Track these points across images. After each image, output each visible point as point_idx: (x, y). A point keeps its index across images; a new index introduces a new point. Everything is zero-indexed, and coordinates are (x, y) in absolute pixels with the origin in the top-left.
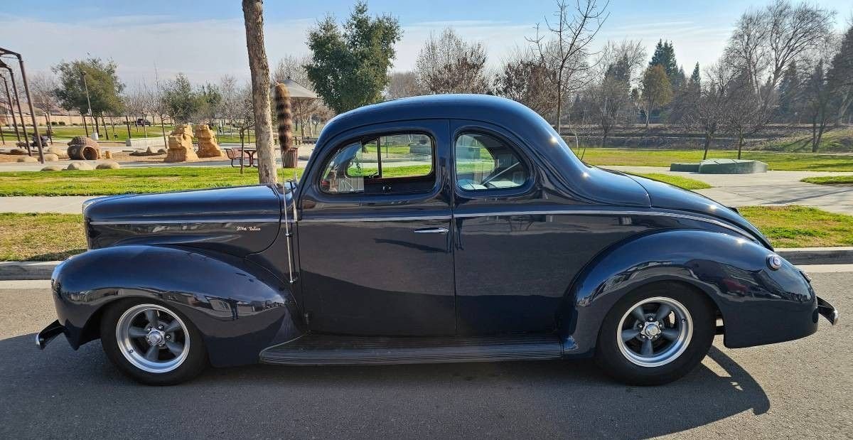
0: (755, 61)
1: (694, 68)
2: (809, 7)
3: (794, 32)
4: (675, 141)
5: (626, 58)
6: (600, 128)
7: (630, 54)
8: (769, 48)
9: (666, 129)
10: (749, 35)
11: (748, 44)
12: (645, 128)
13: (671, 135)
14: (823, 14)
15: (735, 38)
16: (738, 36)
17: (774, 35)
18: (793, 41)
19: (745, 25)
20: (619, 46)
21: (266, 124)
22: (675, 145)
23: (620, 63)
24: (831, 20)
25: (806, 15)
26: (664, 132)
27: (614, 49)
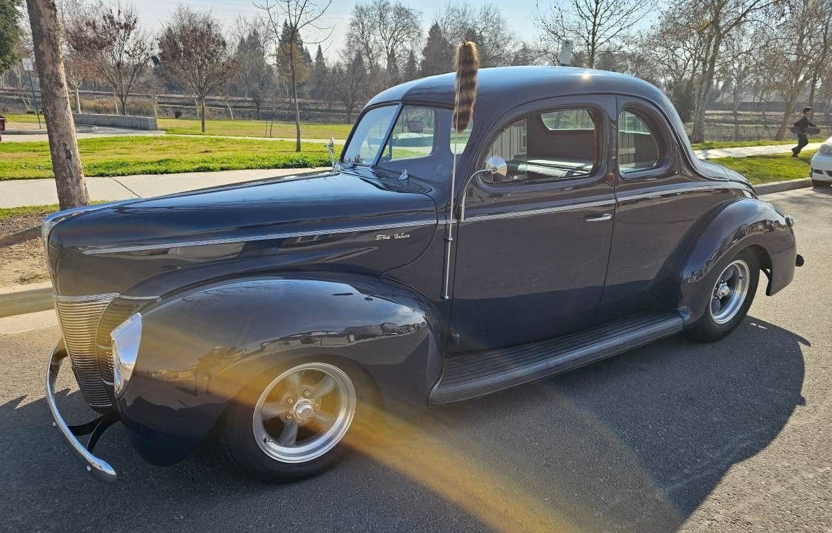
0: (371, 47)
1: (317, 49)
2: (403, 5)
3: (396, 25)
4: (319, 116)
5: (256, 33)
6: (252, 101)
7: (261, 30)
8: (380, 38)
9: (308, 105)
10: (362, 24)
11: (363, 33)
12: (288, 103)
13: (314, 110)
14: (413, 12)
15: (352, 25)
16: (354, 24)
17: (382, 26)
18: (396, 33)
19: (358, 15)
20: (251, 21)
21: (61, 86)
22: (320, 120)
23: (250, 38)
24: (419, 18)
25: (402, 12)
26: (307, 107)
27: (246, 24)
